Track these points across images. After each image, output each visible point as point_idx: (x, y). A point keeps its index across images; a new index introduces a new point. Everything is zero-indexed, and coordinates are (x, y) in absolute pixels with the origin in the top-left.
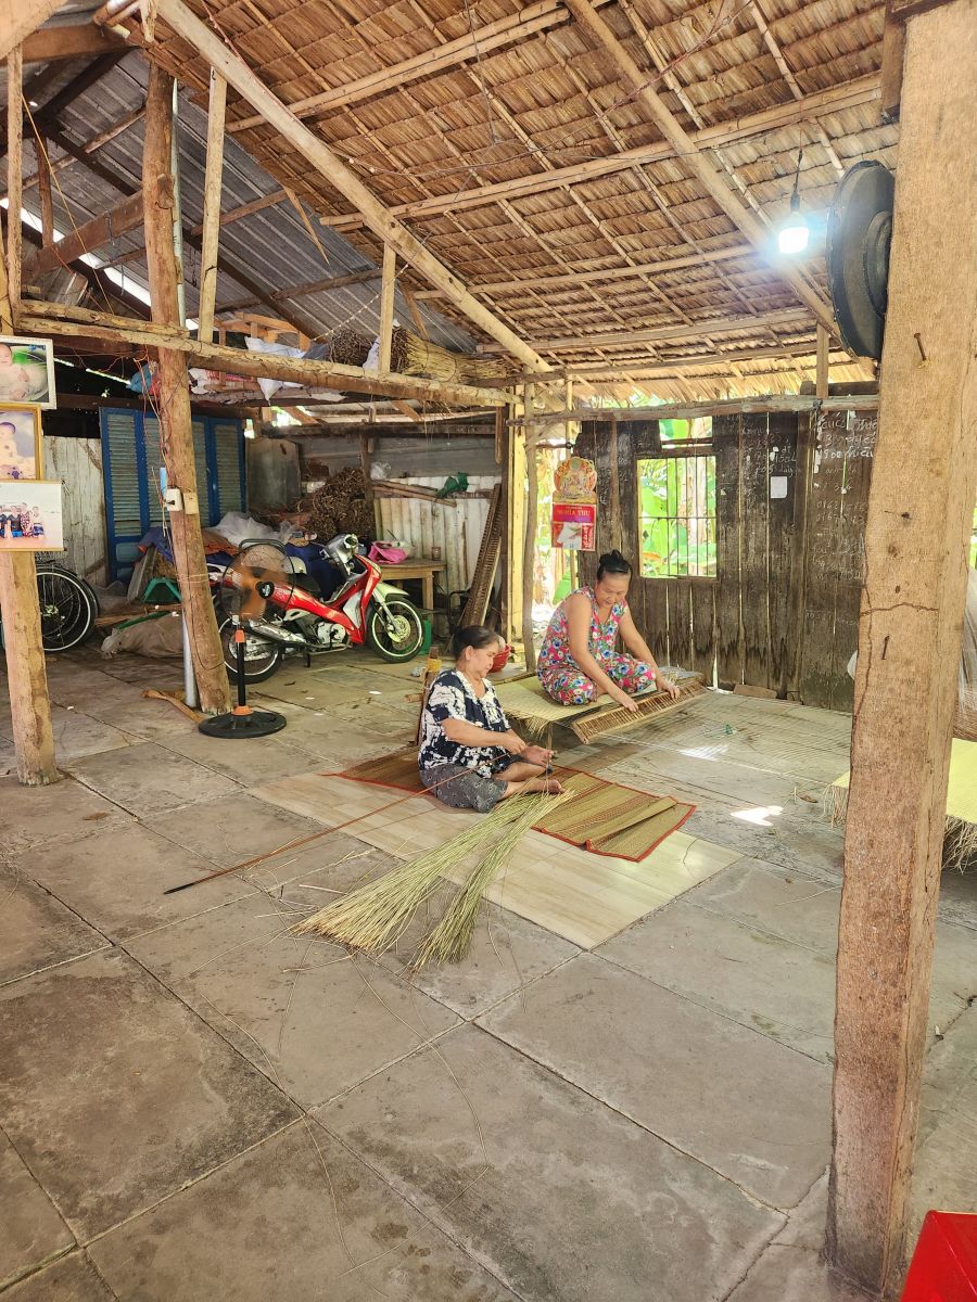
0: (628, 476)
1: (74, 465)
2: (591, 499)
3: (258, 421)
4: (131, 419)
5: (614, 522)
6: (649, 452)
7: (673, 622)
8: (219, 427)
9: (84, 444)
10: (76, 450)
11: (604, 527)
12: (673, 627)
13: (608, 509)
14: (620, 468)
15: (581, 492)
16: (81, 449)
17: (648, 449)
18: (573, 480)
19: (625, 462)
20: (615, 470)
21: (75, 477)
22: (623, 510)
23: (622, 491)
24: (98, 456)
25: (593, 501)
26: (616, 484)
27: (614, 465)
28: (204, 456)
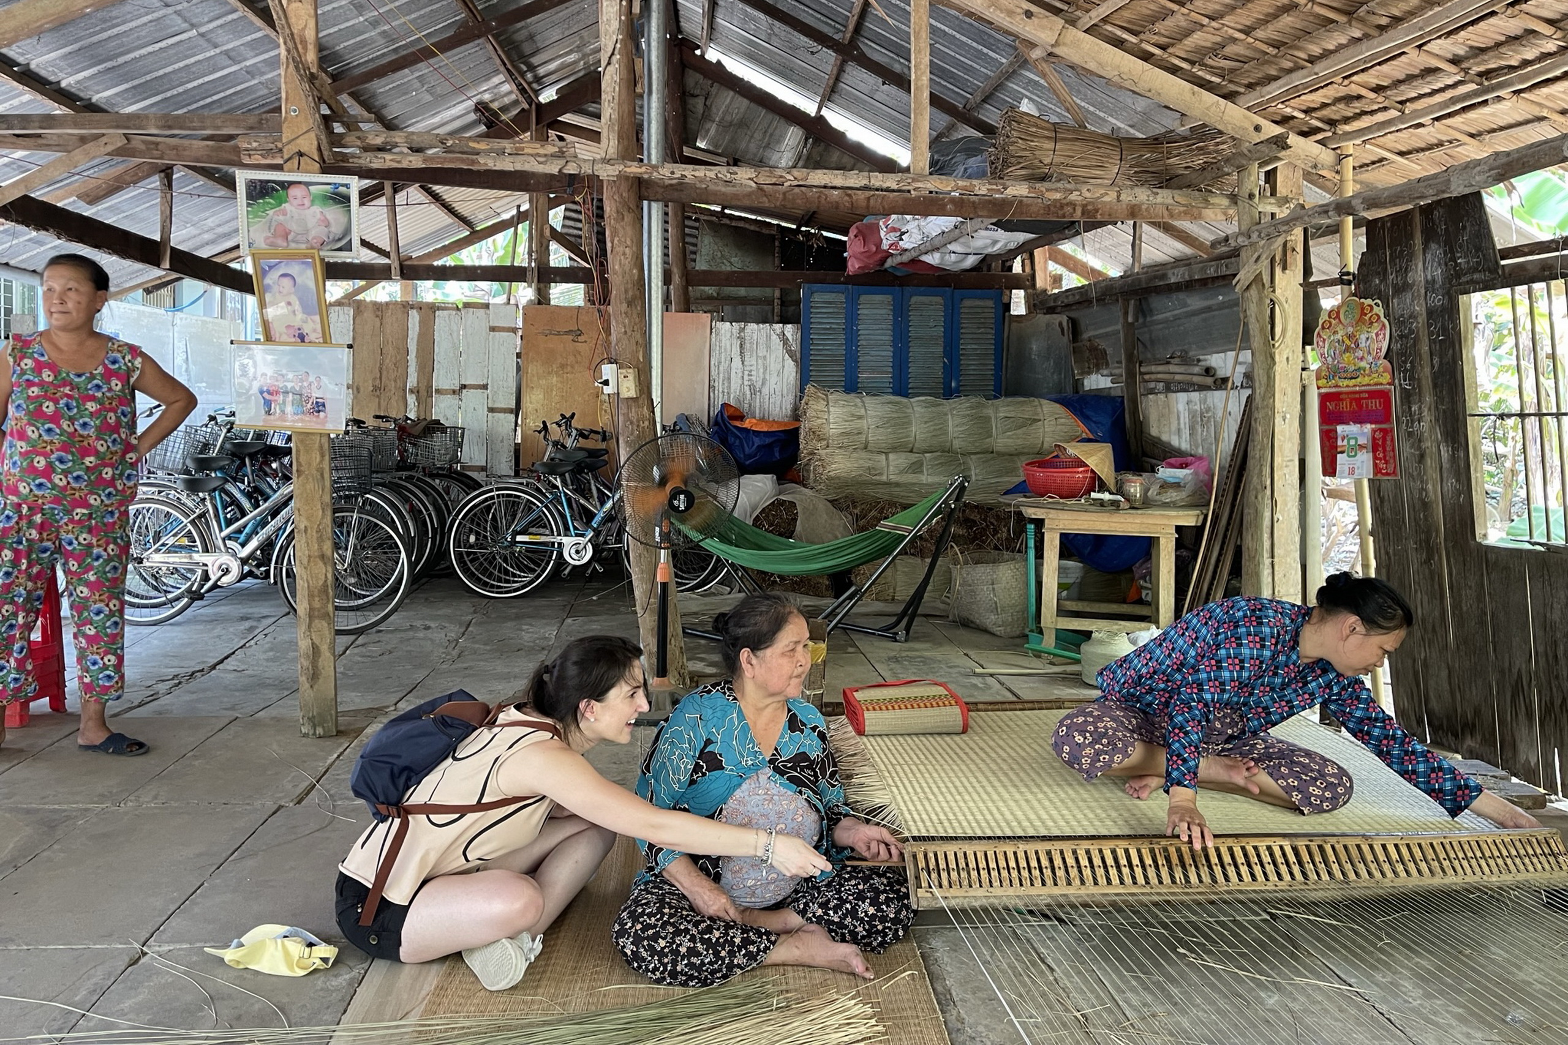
0: (1445, 330)
1: (765, 357)
2: (1382, 377)
3: (1030, 291)
4: (842, 298)
5: (1425, 425)
6: (1476, 276)
7: (1541, 649)
8: (967, 303)
9: (778, 331)
10: (769, 337)
11: (1410, 434)
12: (1542, 661)
13: (1416, 398)
14: (1430, 313)
15: (1363, 364)
16: (774, 337)
17: (1475, 270)
18: (1347, 342)
19: (1437, 300)
20: (1422, 319)
21: (764, 373)
22: (1439, 400)
23: (1436, 360)
24: (795, 347)
25: (1387, 378)
26: (1425, 349)
27: (1420, 308)
28: (941, 341)
